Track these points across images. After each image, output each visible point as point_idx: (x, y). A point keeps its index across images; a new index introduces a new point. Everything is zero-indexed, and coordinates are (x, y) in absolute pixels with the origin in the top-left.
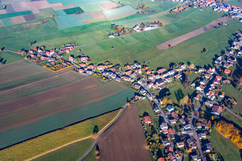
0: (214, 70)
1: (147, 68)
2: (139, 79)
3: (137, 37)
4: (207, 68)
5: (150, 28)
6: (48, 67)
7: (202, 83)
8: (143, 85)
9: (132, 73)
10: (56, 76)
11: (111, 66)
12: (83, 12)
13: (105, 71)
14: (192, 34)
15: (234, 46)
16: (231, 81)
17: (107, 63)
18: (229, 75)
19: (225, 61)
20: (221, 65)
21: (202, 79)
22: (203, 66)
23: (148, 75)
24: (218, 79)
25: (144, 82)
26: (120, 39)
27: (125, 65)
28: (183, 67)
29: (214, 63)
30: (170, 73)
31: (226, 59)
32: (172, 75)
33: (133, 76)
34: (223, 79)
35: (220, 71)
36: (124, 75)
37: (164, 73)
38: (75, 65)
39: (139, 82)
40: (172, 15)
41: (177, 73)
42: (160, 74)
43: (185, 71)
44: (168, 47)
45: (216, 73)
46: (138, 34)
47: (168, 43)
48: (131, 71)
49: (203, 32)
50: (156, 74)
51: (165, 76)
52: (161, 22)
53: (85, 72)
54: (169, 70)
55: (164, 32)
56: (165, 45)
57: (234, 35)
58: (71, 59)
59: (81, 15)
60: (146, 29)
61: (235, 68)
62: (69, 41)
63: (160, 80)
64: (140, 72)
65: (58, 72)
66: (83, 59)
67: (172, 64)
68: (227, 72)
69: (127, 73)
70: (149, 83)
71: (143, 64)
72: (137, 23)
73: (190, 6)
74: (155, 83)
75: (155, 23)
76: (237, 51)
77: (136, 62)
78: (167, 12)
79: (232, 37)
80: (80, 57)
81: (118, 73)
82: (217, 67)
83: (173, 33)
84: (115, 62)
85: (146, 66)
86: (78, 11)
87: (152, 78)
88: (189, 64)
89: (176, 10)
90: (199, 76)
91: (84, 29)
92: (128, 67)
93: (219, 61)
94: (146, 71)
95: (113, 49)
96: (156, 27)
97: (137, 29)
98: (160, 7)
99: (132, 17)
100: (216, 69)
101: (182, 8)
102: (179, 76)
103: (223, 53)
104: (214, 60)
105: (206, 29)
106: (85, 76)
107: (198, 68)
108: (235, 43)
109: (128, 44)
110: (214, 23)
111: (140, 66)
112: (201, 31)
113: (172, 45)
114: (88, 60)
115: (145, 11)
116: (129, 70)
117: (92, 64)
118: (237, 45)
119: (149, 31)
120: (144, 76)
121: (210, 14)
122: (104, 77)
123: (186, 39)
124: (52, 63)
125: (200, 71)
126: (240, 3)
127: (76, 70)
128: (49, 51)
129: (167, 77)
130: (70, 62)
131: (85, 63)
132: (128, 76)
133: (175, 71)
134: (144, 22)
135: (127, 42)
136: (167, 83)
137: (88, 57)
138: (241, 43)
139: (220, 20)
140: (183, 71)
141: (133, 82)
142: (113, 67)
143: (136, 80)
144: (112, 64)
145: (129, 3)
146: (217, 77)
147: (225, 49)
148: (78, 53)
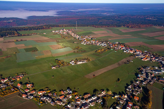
0: (126, 96)
1: (76, 93)
2: (68, 103)
3: (72, 68)
4: (121, 94)
5: (81, 63)
9: (64, 98)
10: (3, 101)
11: (49, 91)
12: (37, 50)
13: (44, 96)
14: (110, 67)
15: (139, 78)
16: (140, 106)
17: (46, 89)
18: (138, 101)
19: (134, 89)
20: (131, 92)
21: (118, 104)
22: (118, 93)
23: (76, 100)
24: (130, 105)
25: (72, 106)
26: (60, 69)
27: (60, 91)
28: (104, 93)
29: (126, 91)
30: (94, 98)
31: (135, 88)
32: (95, 100)
33: (65, 100)
34: (134, 105)
35: (131, 98)
36: (57, 100)
37: (90, 98)
38: (21, 90)
39: (68, 106)
40: (97, 54)
41: (98, 98)
42: (86, 99)
43: (105, 96)
44: (93, 77)
45: (128, 99)
46: (73, 66)
47: (93, 73)
49: (117, 66)
50: (83, 99)
51: (89, 100)
52: (89, 58)
53: (27, 97)
54: (93, 96)
55: (91, 66)
56: (91, 75)
57: (139, 69)
58: (19, 86)
59: (35, 52)
60: (79, 63)
61: (141, 96)
63: (85, 105)
64: (70, 97)
65: (5, 97)
66: (29, 86)
67: (95, 91)
68: (136, 99)
69: (61, 98)
70: (76, 106)
71: (73, 90)
72: (73, 59)
73: (108, 49)
74: (81, 108)
75: (85, 59)
76: (142, 81)
77: (68, 88)
78: (93, 52)
79: (138, 71)
80: (26, 84)
81: (53, 98)
82: (129, 94)
83: (97, 66)
84: (52, 87)
85: (76, 92)
86: (34, 50)
87: (79, 103)
88: (108, 90)
89: (99, 51)
90: (116, 101)
91: (36, 62)
92: (62, 93)
93: (130, 89)
94: (75, 96)
95: (53, 77)
96: (85, 62)
97: (72, 63)
98: (90, 48)
99: (70, 54)
100: (128, 96)
101: (103, 50)
102: (100, 101)
103: (132, 82)
104: (126, 87)
105: (119, 64)
106: (26, 100)
107: (115, 94)
108: (139, 76)
109: (65, 74)
110: (124, 60)
111: (71, 92)
113: (96, 75)
114: (32, 87)
115: (79, 50)
116: (62, 95)
117: (35, 90)
118: (141, 77)
119: (80, 64)
120: (73, 100)
121: (121, 54)
122: (42, 101)
123: (106, 71)
124: (3, 89)
125: (116, 97)
126: (140, 48)
127: (20, 95)
128: (4, 79)
129: (91, 102)
130: (18, 88)
131: (29, 89)
132: (61, 101)
133: (97, 96)
134: (78, 58)
135: (64, 72)
136: (90, 107)
137: (33, 84)
138: (144, 76)
139: (129, 58)
140: (103, 96)
141: (64, 106)
142: (51, 92)
143: (67, 104)
144: (50, 90)
145: (69, 45)
146: (129, 102)
147: (133, 80)
148: (26, 80)
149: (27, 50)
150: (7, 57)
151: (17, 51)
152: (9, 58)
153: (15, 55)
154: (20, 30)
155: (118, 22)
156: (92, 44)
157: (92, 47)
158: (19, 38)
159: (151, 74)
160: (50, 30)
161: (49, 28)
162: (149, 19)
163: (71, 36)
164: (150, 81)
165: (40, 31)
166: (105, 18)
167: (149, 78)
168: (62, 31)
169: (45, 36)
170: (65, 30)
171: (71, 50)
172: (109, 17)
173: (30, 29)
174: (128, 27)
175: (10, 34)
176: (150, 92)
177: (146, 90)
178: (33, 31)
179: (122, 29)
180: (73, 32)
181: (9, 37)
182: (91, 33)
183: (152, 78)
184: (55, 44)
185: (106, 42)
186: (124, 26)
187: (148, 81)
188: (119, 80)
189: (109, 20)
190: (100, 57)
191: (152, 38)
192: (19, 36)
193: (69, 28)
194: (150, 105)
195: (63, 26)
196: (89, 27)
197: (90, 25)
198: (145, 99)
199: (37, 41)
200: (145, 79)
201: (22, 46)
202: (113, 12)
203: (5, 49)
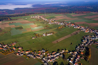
0: (76, 53)
1: (48, 52)
2: (44, 57)
3: (44, 38)
4: (73, 51)
5: (49, 35)
6: (3, 53)
8: (46, 60)
9: (41, 54)
10: (6, 57)
11: (32, 51)
12: (23, 28)
13: (29, 54)
14: (66, 37)
15: (83, 42)
16: (84, 58)
17: (30, 50)
18: (83, 55)
19: (80, 49)
20: (79, 50)
21: (72, 57)
22: (71, 51)
23: (48, 55)
24: (79, 57)
25: (46, 59)
26: (37, 39)
27: (38, 51)
28: (63, 51)
29: (76, 49)
30: (58, 54)
31: (81, 48)
32: (58, 55)
33: (41, 56)
34: (81, 57)
35: (79, 53)
36: (37, 56)
37: (55, 54)
38: (15, 51)
39: (44, 59)
40: (58, 30)
41: (60, 54)
42: (53, 55)
43: (64, 53)
44: (57, 42)
45: (77, 54)
46: (44, 37)
47: (57, 40)
48: (40, 54)
50: (51, 55)
51: (55, 55)
52: (54, 32)
53: (19, 55)
54: (57, 53)
56: (55, 42)
57: (83, 37)
58: (14, 49)
59: (22, 30)
60: (48, 35)
61: (85, 52)
62: (15, 40)
63: (53, 58)
64: (44, 54)
65: (7, 55)
66: (20, 49)
67: (58, 50)
68: (82, 54)
70: (48, 59)
71: (46, 50)
72: (44, 32)
73: (65, 26)
74: (51, 59)
75: (51, 33)
76: (85, 44)
77: (43, 49)
78: (56, 28)
79: (82, 38)
80: (18, 47)
81: (34, 55)
83: (59, 37)
84: (34, 49)
85: (47, 51)
86: (21, 28)
87: (50, 57)
88: (66, 50)
89: (60, 28)
90: (70, 55)
91: (22, 35)
92: (40, 52)
93: (78, 48)
94: (47, 53)
95: (33, 43)
96: (52, 34)
97: (44, 35)
98: (54, 26)
99: (42, 30)
100: (77, 52)
101: (62, 27)
102: (62, 56)
103: (79, 45)
104: (76, 48)
105: (71, 35)
107: (70, 51)
108: (83, 41)
109: (40, 41)
110: (74, 32)
111: (44, 51)
112: (70, 36)
113: (58, 41)
114: (22, 49)
115: (47, 28)
116: (40, 53)
117: (23, 51)
118: (85, 42)
119: (49, 36)
120: (46, 56)
121: (73, 29)
122: (28, 57)
123: (64, 39)
124: (5, 51)
125: (70, 53)
126: (83, 25)
127: (15, 54)
128: (5, 45)
129: (56, 56)
131: (20, 50)
132: (39, 56)
133: (60, 53)
134: (47, 32)
135: (40, 40)
136: (56, 59)
137: (22, 47)
139: (77, 31)
140: (63, 53)
141: (41, 59)
142: (33, 51)
143: (43, 58)
144: (32, 50)
145: (41, 25)
146: (78, 56)
147: (80, 43)
148: (18, 45)
149: (17, 28)
150: (5, 33)
151: (11, 29)
152: (6, 33)
153: (10, 31)
154: (11, 16)
155: (70, 10)
156: (55, 24)
158: (11, 22)
159: (90, 40)
160: (29, 16)
161: (28, 15)
162: (88, 8)
163: (42, 19)
164: (90, 44)
165: (23, 17)
166: (62, 8)
167: (89, 42)
168: (36, 16)
169: (26, 20)
170: (38, 16)
171: (43, 27)
172: (64, 7)
173: (17, 16)
174: (76, 13)
175: (6, 19)
176: (90, 50)
177: (87, 49)
179: (72, 14)
180: (43, 17)
181: (5, 21)
182: (54, 17)
183: (91, 42)
184: (33, 24)
185: (63, 22)
186: (74, 12)
187: (89, 43)
188: (72, 44)
189: (64, 9)
190: (60, 31)
191: (90, 19)
192: (11, 20)
193: (41, 14)
194: (90, 57)
195: (37, 14)
196: (53, 14)
197: (53, 13)
198: (87, 53)
199: (22, 23)
200: (87, 43)
201: (13, 26)
202: (67, 4)
203: (3, 28)
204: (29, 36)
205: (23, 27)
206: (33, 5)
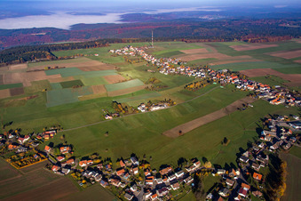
0: (238, 173)
1: (146, 166)
2: (132, 184)
3: (141, 118)
4: (229, 168)
5: (158, 108)
6: (14, 160)
7: (221, 194)
8: (137, 194)
9: (125, 173)
10: (19, 176)
11: (98, 161)
12: (82, 85)
13: (89, 169)
14: (210, 117)
15: (264, 136)
16: (263, 192)
17: (94, 156)
18: (260, 182)
19: (253, 159)
20: (248, 165)
21: (222, 188)
22: (223, 166)
23: (146, 178)
24: (245, 189)
25: (139, 189)
26: (119, 121)
27: (119, 160)
28: (197, 166)
29: (238, 162)
30: (178, 175)
31: (255, 156)
32: (180, 179)
33: (126, 178)
34: (253, 189)
35: (247, 175)
36: (113, 177)
37: (171, 174)
38: (51, 158)
39: (131, 189)
40: (187, 93)
41: (187, 175)
42: (164, 177)
43: (199, 171)
44: (178, 134)
45: (242, 177)
46: (143, 114)
47: (179, 128)
48: (123, 171)
49: (223, 115)
50: (158, 176)
51: (170, 179)
52: (172, 99)
53: (60, 171)
54: (177, 170)
55: (176, 114)
56: (174, 132)
57: (264, 120)
58: (48, 150)
59: (80, 89)
60: (154, 109)
61: (267, 172)
62: (54, 123)
63: (161, 188)
64: (136, 172)
65: (24, 170)
66: (64, 150)
67: (181, 161)
68: (257, 177)
69: (119, 174)
70: (146, 190)
71: (141, 158)
72: (144, 101)
73: (208, 82)
74: (154, 193)
75: (165, 101)
76: (268, 144)
77: (133, 155)
78: (181, 88)
79: (262, 124)
80: (60, 146)
81: (105, 173)
82: (244, 168)
83: (187, 115)
84: (104, 154)
85: (146, 162)
86: (78, 84)
87: (151, 183)
88: (205, 160)
89: (192, 86)
90: (218, 181)
92: (122, 164)
93: (245, 158)
94: (145, 170)
95: (106, 135)
96: (166, 106)
97: (142, 109)
98: (174, 81)
99: (139, 93)
100: (241, 171)
101: (198, 84)
102: (190, 181)
103: (250, 145)
104: (239, 155)
105: (227, 111)
106: (58, 176)
107: (217, 167)
108: (264, 133)
109: (128, 128)
110: (237, 103)
111: (137, 163)
112: (221, 113)
113: (184, 132)
114: (70, 152)
115: (156, 85)
116: (121, 168)
117: (73, 158)
118: (268, 136)
119: (156, 111)
120: (140, 178)
121: (232, 92)
122: (85, 178)
123: (202, 123)
124: (21, 155)
125: (219, 173)
126: (267, 80)
127: (48, 166)
128: (23, 137)
129: (172, 182)
130: (45, 154)
131: (64, 156)
132: (118, 179)
133: (185, 172)
134: (152, 99)
135: (127, 125)
136: (171, 192)
137: (71, 146)
138: (273, 133)
139: (245, 100)
140: (195, 172)
141: (124, 189)
142: (102, 162)
143: (129, 184)
144: (100, 158)
145: (138, 76)
146: (243, 184)
147: (253, 141)
148: (61, 140)
149: (65, 85)
150: (31, 98)
151: (48, 87)
152: (34, 100)
153: (44, 94)
154: (55, 49)
155: (229, 32)
156: (179, 73)
157: (180, 80)
158: (53, 64)
159: (287, 130)
160: (105, 48)
161: (104, 45)
162: (284, 25)
163: (143, 58)
164: (285, 144)
165: (90, 50)
166: (205, 24)
167: (283, 138)
168: (126, 49)
169: (97, 59)
170: (132, 48)
171: (142, 84)
172: (212, 22)
173: (73, 47)
174: (246, 41)
175: (39, 56)
176: (284, 166)
177: (275, 161)
178: (77, 51)
179: (235, 45)
180: (146, 52)
181: (37, 61)
182: (178, 53)
183: (289, 138)
184: (113, 74)
185: (205, 69)
186: (239, 39)
187: (281, 142)
188: (225, 140)
189: (211, 28)
190: (193, 98)
191: (290, 62)
192: (53, 59)
193: (140, 44)
194: (282, 190)
195: (128, 42)
196: (175, 42)
197: (178, 39)
198: (274, 178)
199: (83, 69)
200: (275, 140)
201: (56, 78)
202: (220, 13)
203: (28, 84)
204: (96, 111)
205: (82, 81)
206: (122, 16)
